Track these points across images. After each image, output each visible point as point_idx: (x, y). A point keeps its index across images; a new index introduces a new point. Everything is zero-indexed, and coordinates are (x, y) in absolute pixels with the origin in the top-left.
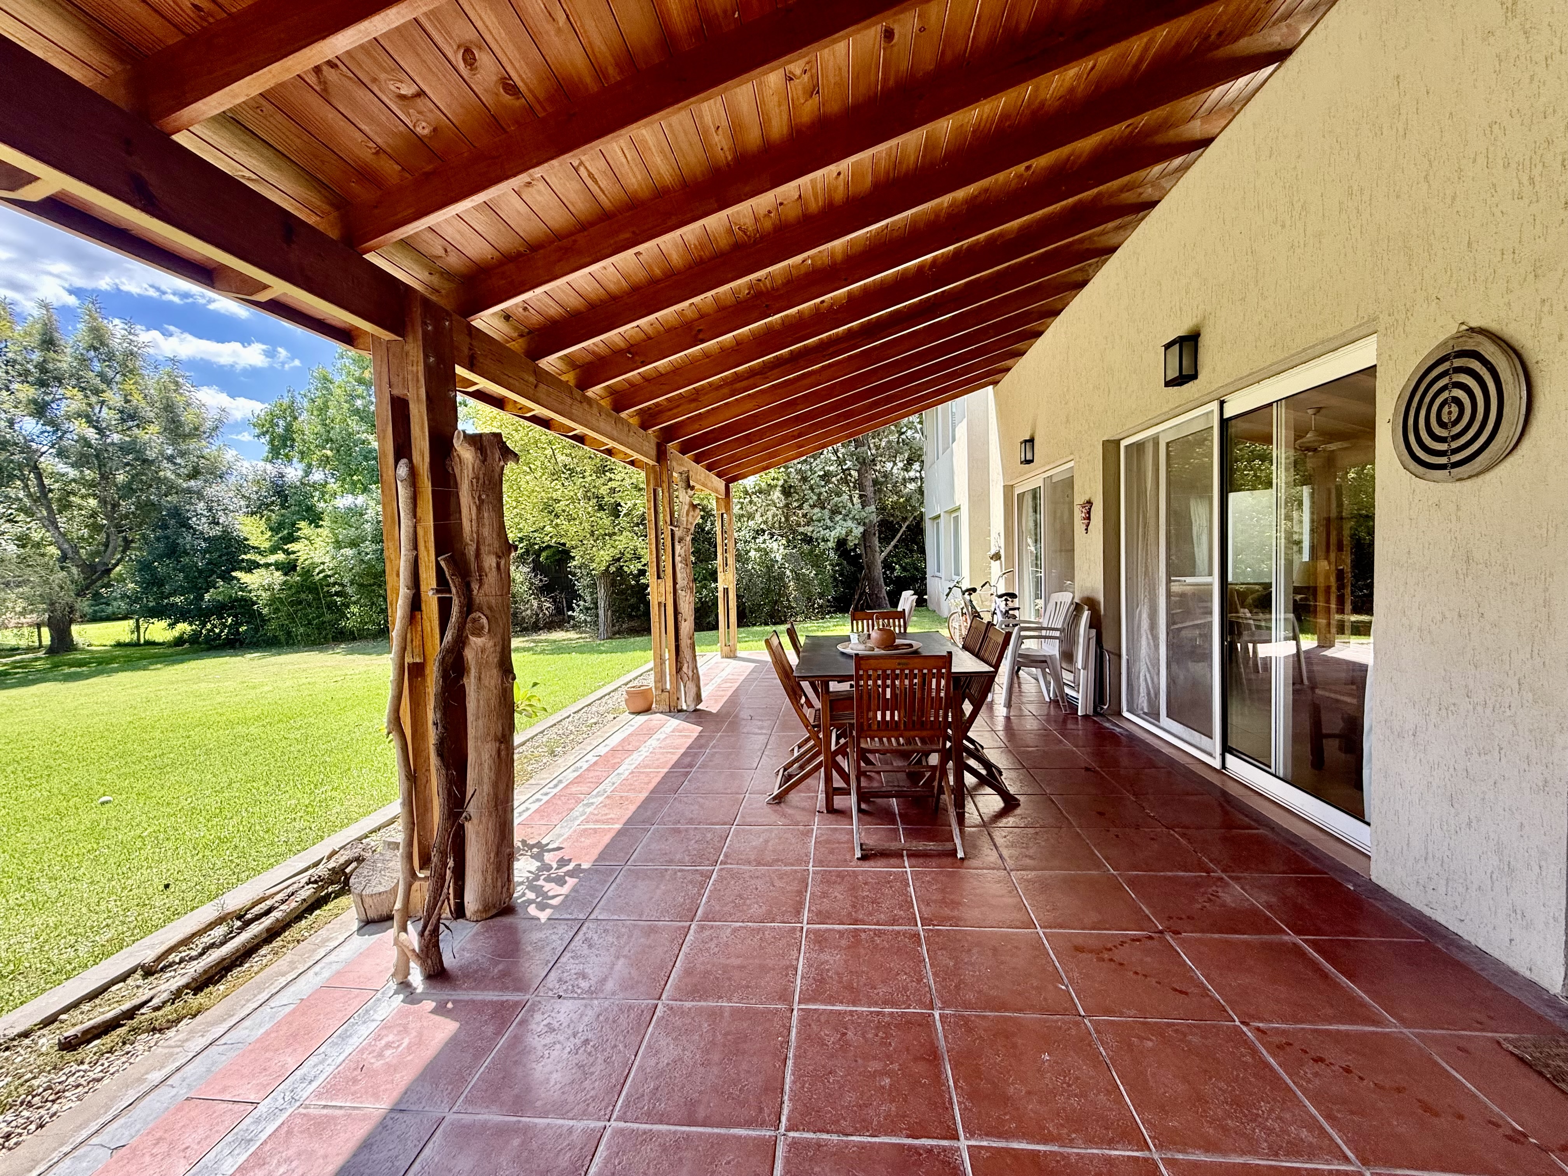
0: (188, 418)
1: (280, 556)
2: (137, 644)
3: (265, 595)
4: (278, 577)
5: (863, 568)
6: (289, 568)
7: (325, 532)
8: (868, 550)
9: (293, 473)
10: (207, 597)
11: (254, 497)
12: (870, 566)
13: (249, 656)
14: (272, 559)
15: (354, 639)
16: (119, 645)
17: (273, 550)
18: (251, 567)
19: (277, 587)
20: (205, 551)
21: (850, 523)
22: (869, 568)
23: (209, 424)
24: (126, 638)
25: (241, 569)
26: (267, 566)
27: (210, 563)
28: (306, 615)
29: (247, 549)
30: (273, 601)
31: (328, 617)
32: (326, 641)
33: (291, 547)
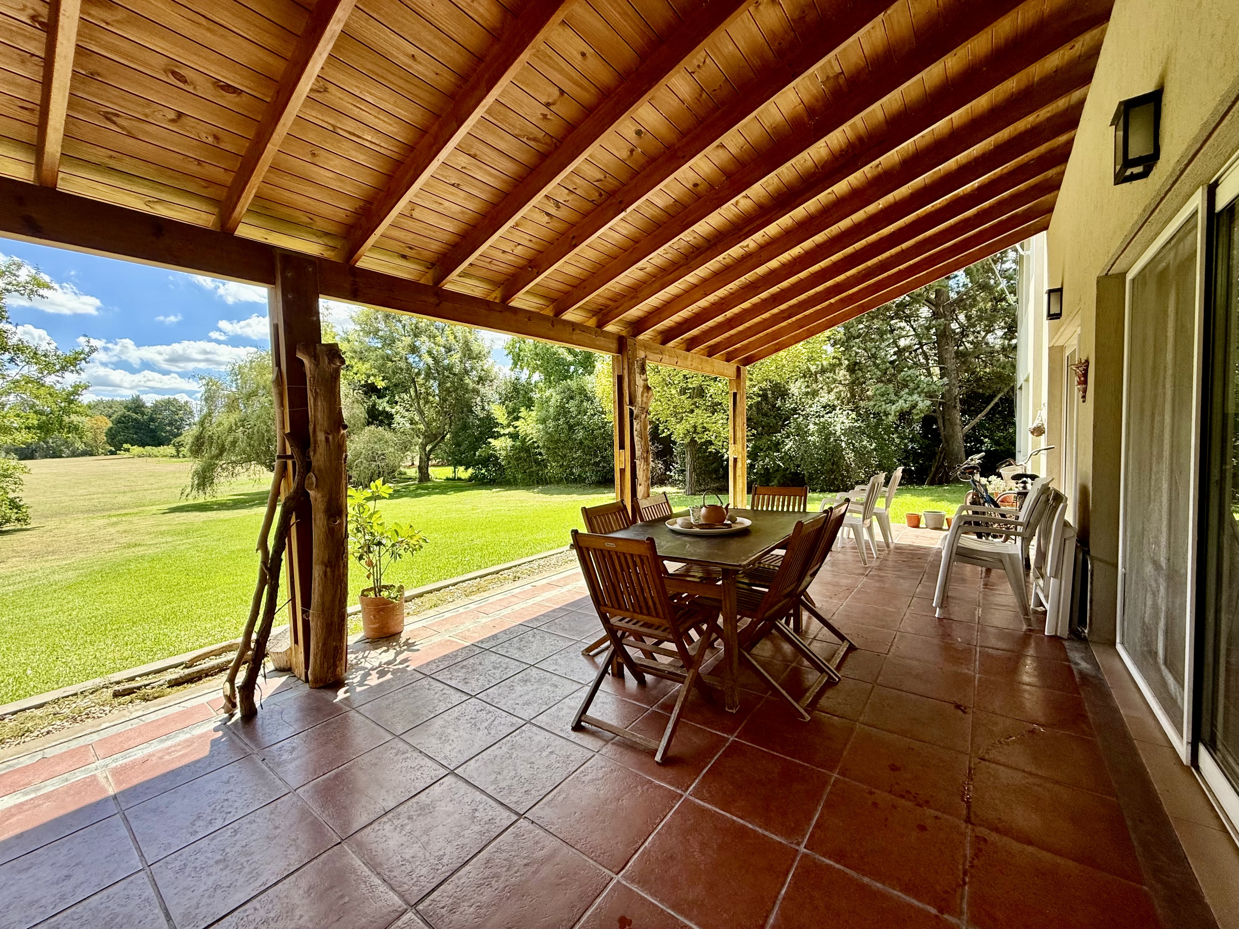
0: (475, 348)
1: (511, 429)
2: (453, 479)
3: (503, 453)
4: (509, 442)
5: (941, 441)
6: (514, 436)
7: (533, 414)
8: (947, 423)
9: (524, 376)
10: (477, 454)
11: (504, 392)
12: (949, 439)
13: (494, 490)
14: (507, 431)
15: (547, 484)
16: (448, 479)
17: (509, 425)
18: (497, 436)
19: (509, 448)
20: (479, 426)
21: (916, 397)
22: (947, 442)
23: (486, 350)
24: (451, 476)
25: (492, 437)
26: (504, 435)
27: (480, 433)
28: (523, 466)
29: (497, 425)
30: (507, 456)
31: (534, 469)
32: (534, 484)
33: (516, 423)
